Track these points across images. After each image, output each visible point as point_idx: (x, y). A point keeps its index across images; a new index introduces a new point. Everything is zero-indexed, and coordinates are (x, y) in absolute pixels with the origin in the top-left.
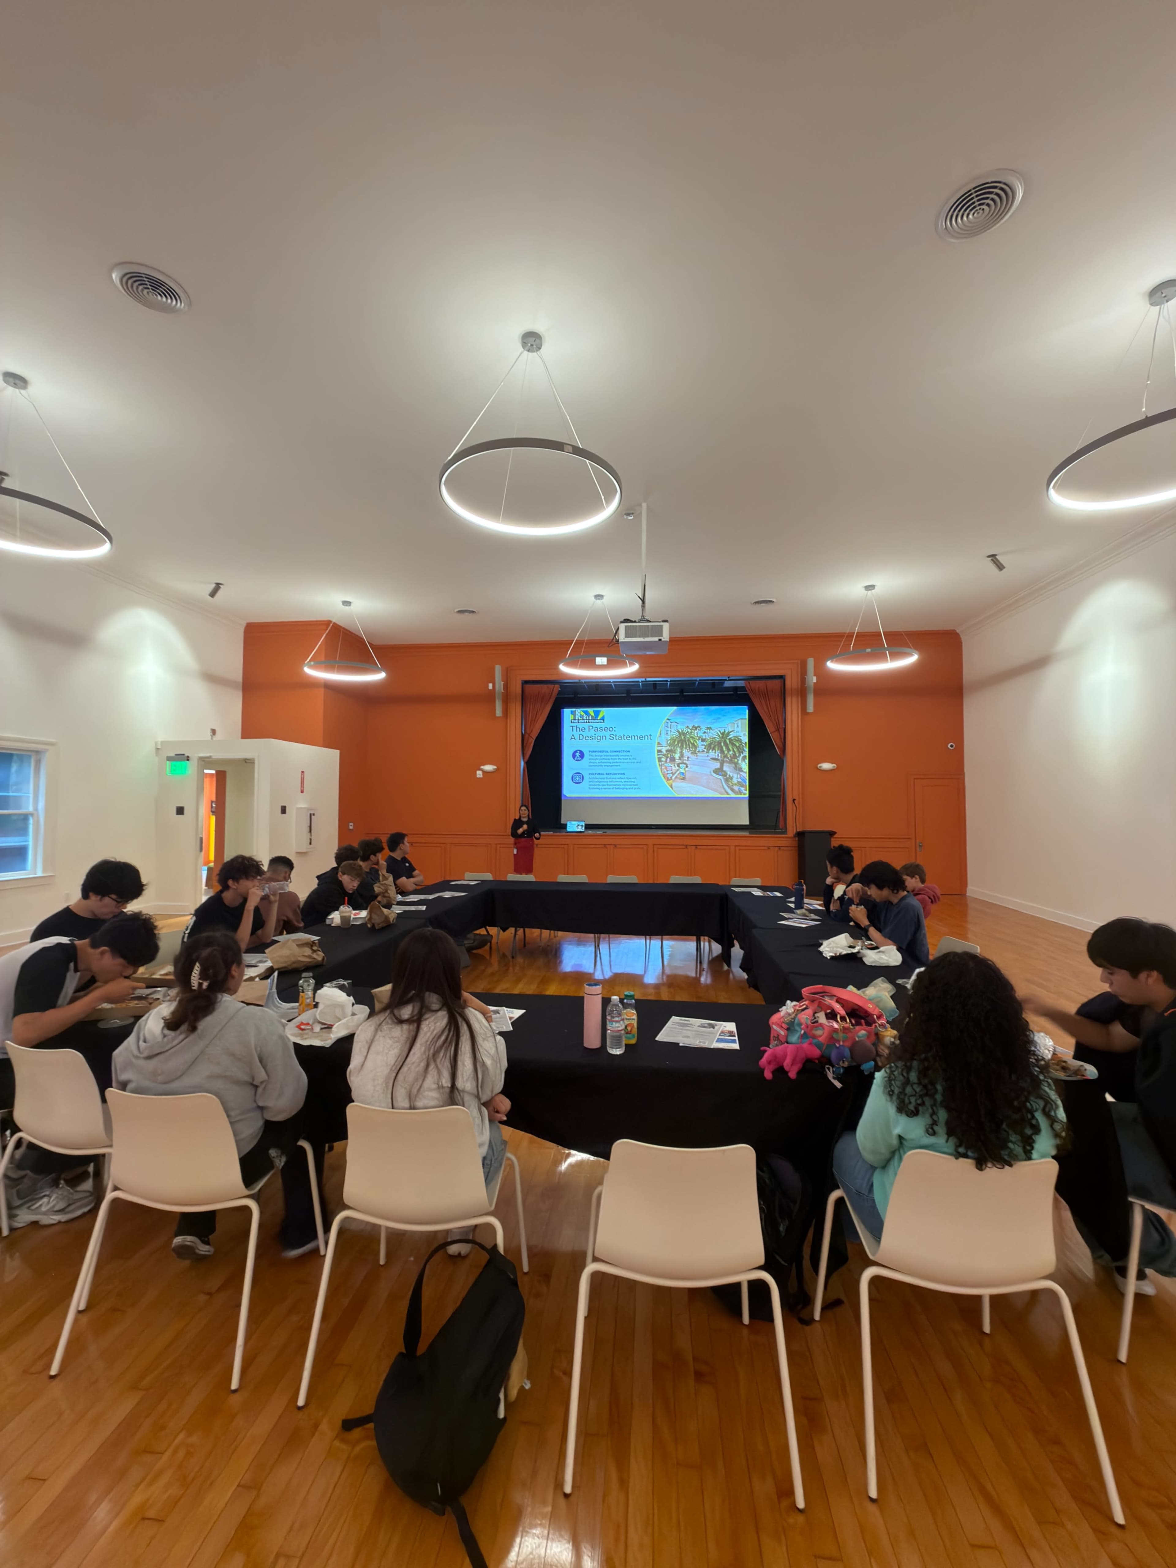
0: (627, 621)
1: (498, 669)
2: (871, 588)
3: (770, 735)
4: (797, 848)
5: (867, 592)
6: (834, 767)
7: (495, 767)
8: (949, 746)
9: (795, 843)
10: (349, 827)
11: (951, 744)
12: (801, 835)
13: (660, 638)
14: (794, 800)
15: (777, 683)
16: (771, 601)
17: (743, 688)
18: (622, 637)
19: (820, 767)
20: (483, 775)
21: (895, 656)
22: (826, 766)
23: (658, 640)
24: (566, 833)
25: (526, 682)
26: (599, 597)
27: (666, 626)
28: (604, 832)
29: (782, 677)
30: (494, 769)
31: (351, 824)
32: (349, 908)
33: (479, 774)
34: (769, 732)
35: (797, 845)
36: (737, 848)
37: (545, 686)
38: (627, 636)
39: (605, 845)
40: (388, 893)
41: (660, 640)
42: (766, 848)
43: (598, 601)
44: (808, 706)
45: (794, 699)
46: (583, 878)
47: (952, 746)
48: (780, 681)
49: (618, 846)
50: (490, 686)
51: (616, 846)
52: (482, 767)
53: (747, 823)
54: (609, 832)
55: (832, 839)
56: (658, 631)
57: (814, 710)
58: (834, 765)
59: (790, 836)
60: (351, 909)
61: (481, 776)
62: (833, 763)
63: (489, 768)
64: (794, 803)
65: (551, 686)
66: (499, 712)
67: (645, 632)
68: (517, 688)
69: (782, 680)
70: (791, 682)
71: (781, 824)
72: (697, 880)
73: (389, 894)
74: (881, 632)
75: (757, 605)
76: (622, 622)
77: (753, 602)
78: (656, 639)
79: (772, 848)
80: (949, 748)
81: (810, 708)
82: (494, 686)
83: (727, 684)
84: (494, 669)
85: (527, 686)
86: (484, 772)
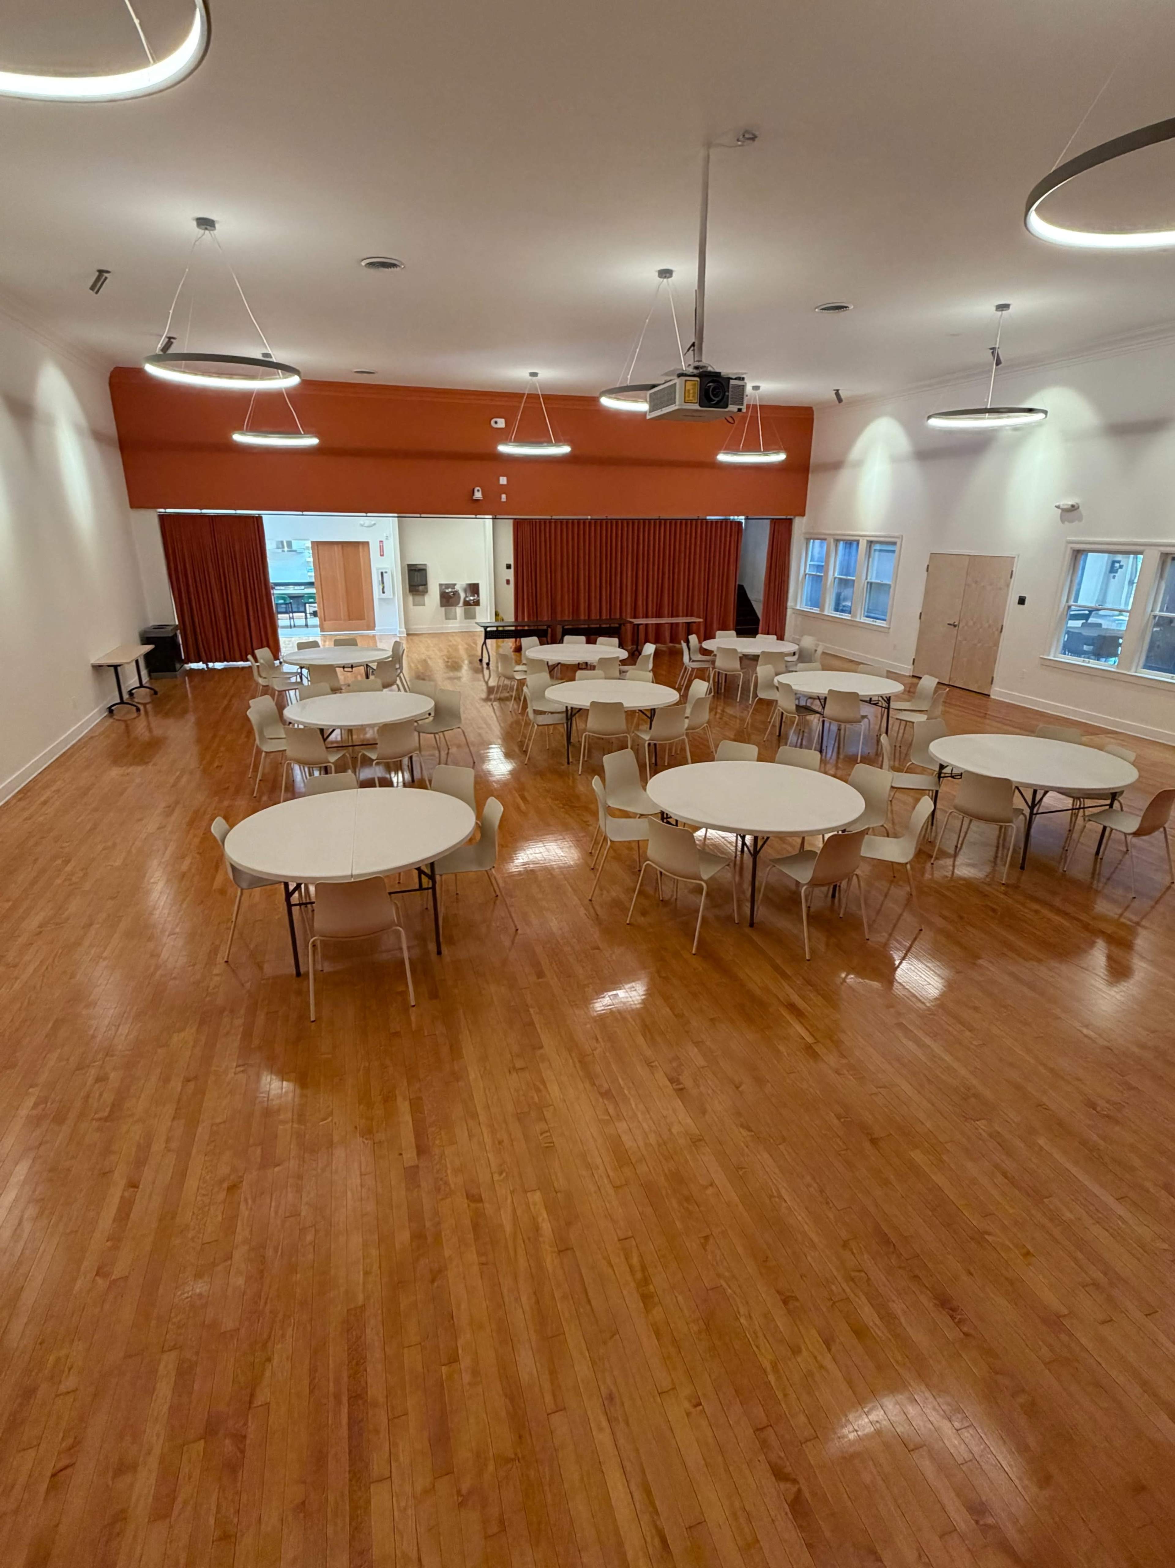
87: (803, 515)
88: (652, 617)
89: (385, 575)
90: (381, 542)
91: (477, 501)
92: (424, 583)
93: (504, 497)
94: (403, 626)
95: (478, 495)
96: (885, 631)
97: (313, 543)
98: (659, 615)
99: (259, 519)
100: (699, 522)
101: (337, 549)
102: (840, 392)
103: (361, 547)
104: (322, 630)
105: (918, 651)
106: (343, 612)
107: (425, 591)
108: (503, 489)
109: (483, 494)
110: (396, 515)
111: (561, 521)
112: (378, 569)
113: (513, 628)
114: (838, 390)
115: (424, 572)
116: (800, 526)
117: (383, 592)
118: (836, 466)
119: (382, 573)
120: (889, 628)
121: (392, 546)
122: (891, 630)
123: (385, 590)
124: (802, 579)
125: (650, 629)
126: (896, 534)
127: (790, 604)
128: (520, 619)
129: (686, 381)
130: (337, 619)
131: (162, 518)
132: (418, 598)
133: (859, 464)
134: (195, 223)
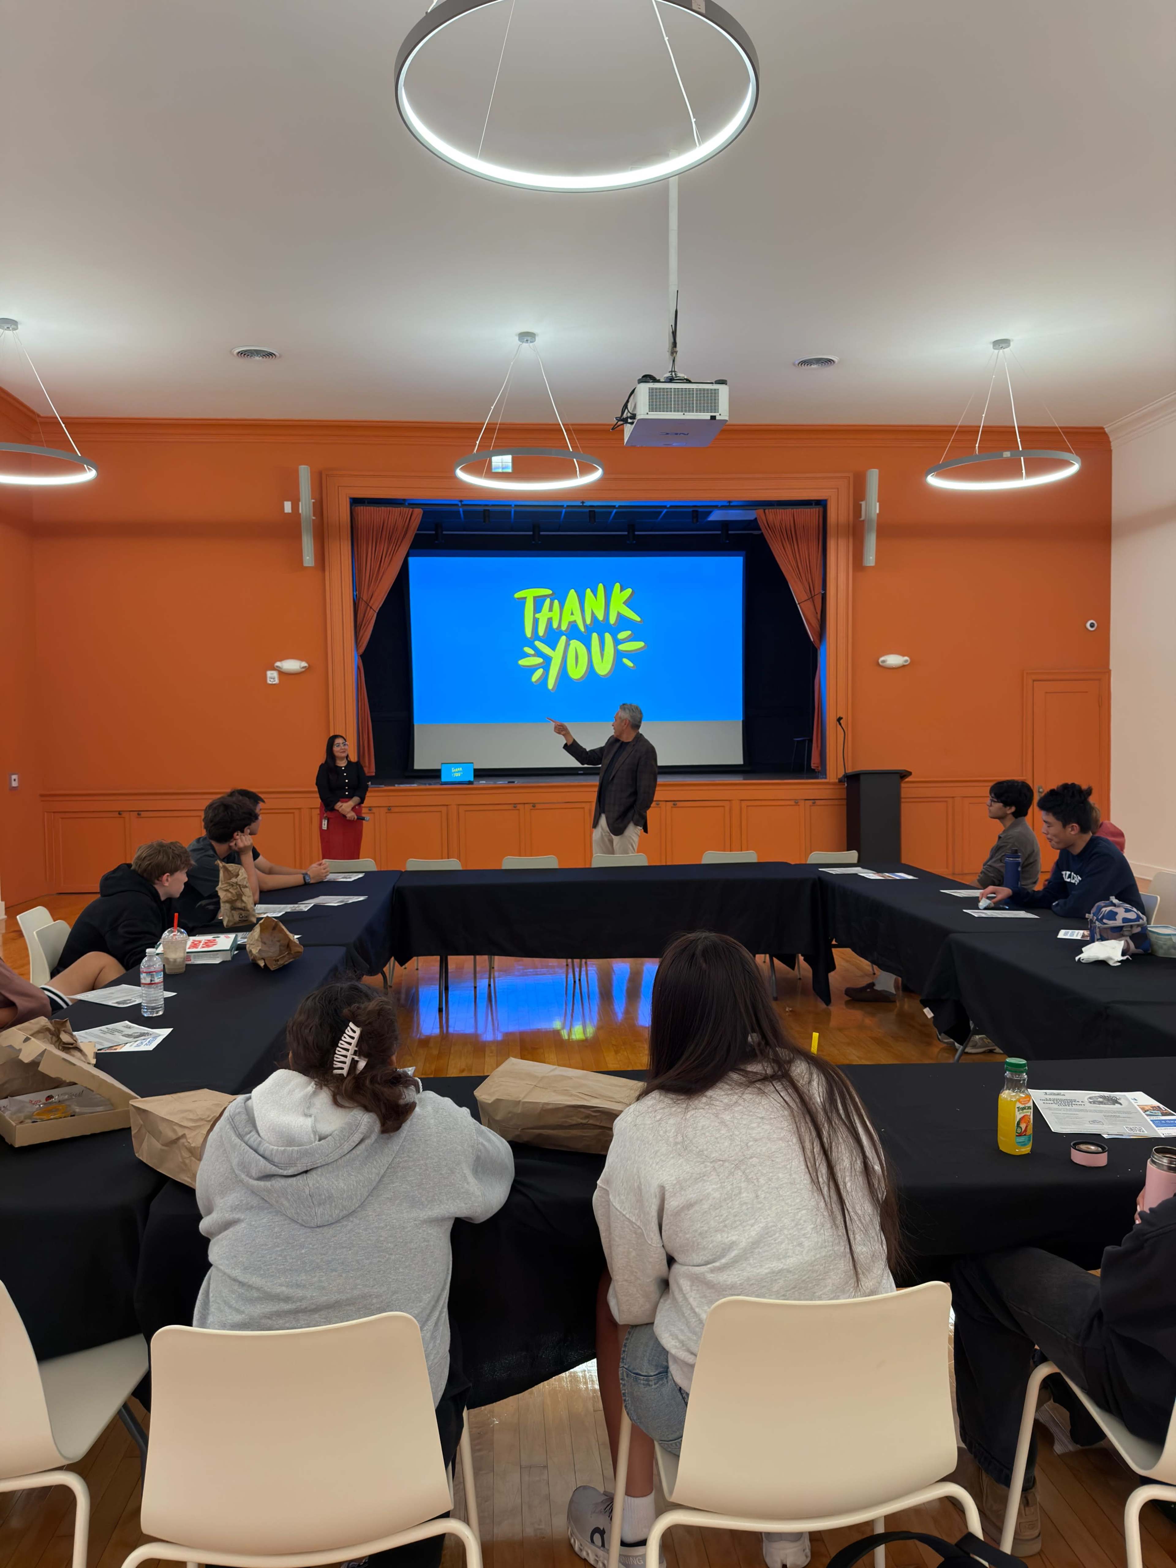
0: (648, 378)
1: (304, 473)
2: (1004, 345)
3: (798, 606)
4: (845, 802)
5: (996, 351)
6: (906, 661)
7: (304, 664)
8: (1088, 625)
9: (842, 792)
10: (10, 783)
11: (1092, 621)
12: (853, 780)
13: (713, 414)
14: (839, 719)
15: (811, 515)
16: (829, 361)
17: (753, 524)
18: (642, 409)
19: (884, 661)
20: (280, 679)
21: (1036, 468)
22: (893, 660)
23: (709, 418)
24: (442, 784)
25: (356, 502)
26: (527, 336)
27: (723, 391)
28: (509, 782)
29: (821, 504)
30: (303, 668)
31: (14, 777)
32: (182, 933)
33: (272, 677)
34: (797, 603)
35: (845, 797)
36: (744, 804)
37: (396, 511)
38: (652, 409)
39: (515, 805)
40: (242, 901)
41: (713, 418)
42: (792, 803)
43: (525, 345)
44: (865, 556)
45: (842, 543)
46: (549, 862)
47: (1092, 625)
48: (817, 509)
49: (538, 806)
50: (288, 507)
51: (534, 806)
52: (278, 664)
53: (741, 762)
54: (518, 782)
55: (903, 785)
56: (709, 400)
57: (876, 562)
58: (906, 658)
59: (832, 781)
60: (185, 935)
61: (277, 681)
62: (904, 655)
63: (292, 665)
64: (840, 724)
65: (407, 511)
66: (309, 559)
67: (685, 402)
68: (341, 512)
69: (821, 509)
70: (837, 514)
71: (815, 762)
72: (749, 856)
73: (245, 903)
74: (1014, 427)
75: (805, 368)
76: (640, 381)
77: (797, 363)
78: (706, 416)
79: (802, 803)
80: (1087, 629)
81: (870, 559)
82: (295, 507)
83: (716, 516)
84: (296, 472)
85: (360, 509)
86: (282, 673)
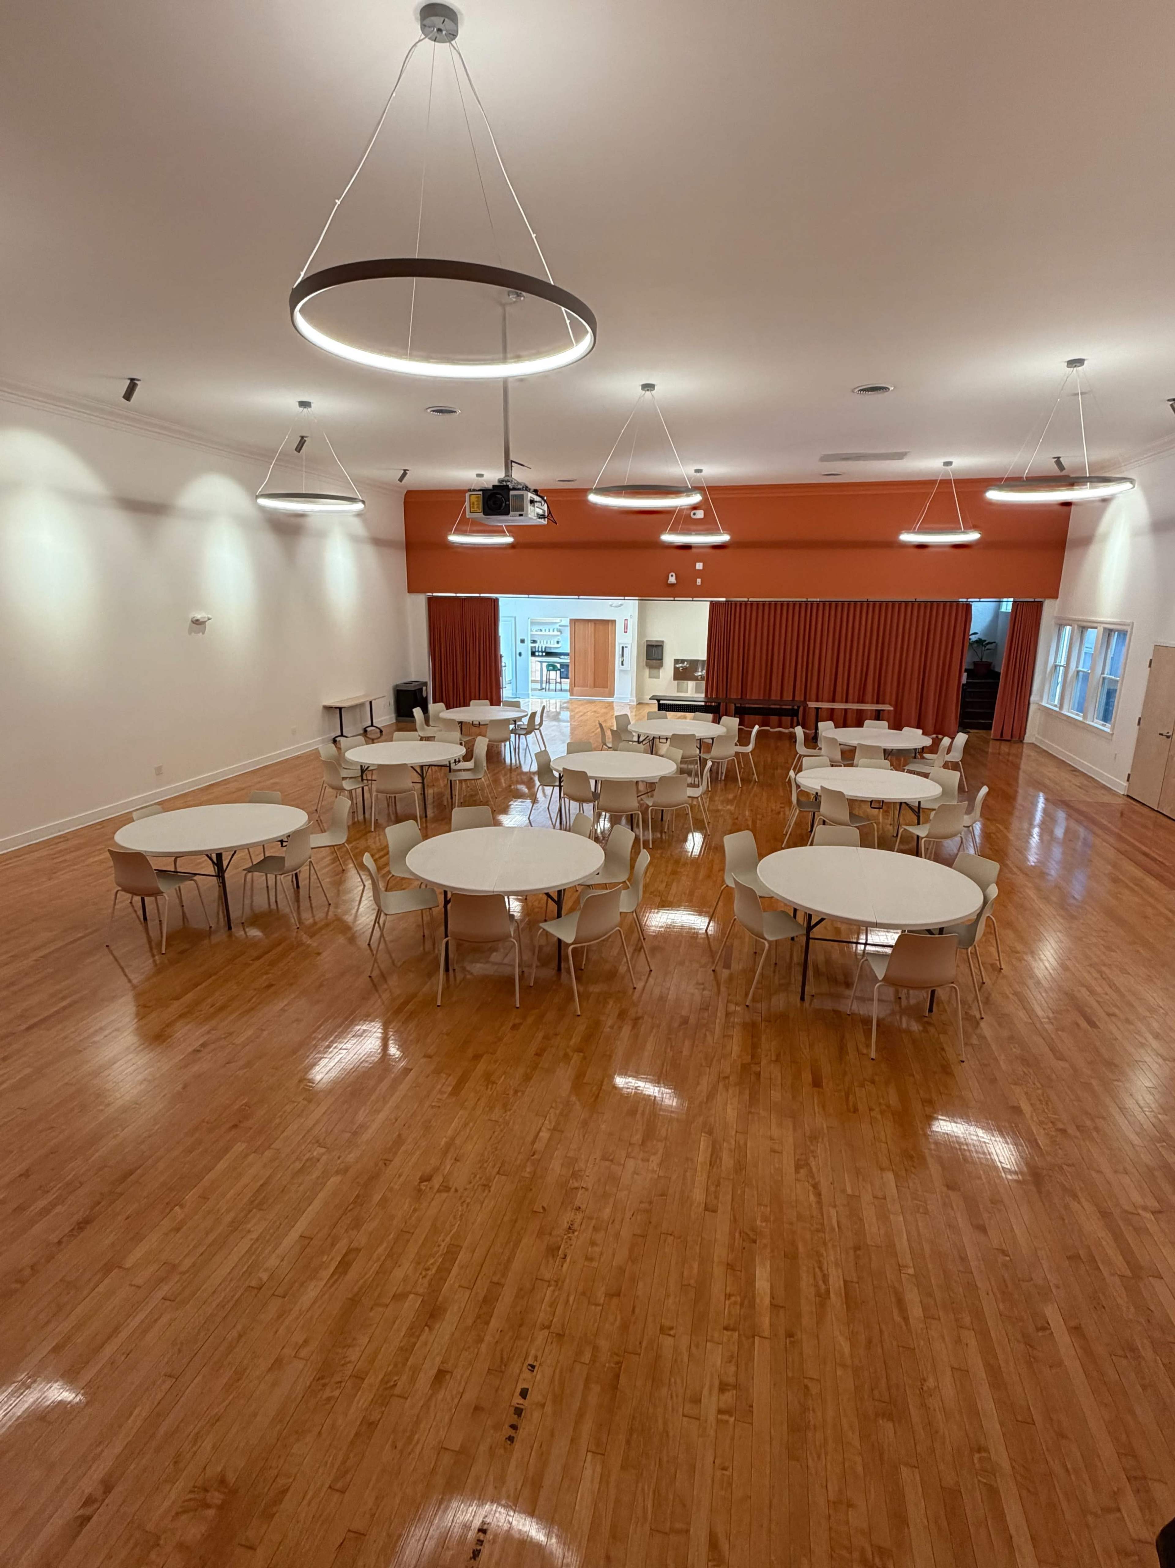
87: (1055, 596)
88: (853, 703)
89: (625, 649)
90: (626, 620)
91: (672, 585)
92: (660, 658)
93: (699, 581)
94: (635, 695)
95: (672, 580)
96: (1109, 737)
97: (571, 620)
98: (861, 701)
99: (496, 601)
100: (916, 604)
101: (591, 627)
102: (1061, 459)
103: (610, 624)
104: (572, 694)
105: (1134, 767)
106: (590, 681)
107: (660, 665)
108: (699, 573)
109: (676, 579)
110: (637, 598)
111: (758, 603)
112: (620, 644)
113: (703, 704)
114: (1059, 458)
115: (660, 648)
116: (1050, 609)
117: (622, 665)
118: (1086, 541)
119: (623, 648)
120: (1112, 734)
121: (633, 624)
122: (1114, 736)
123: (624, 663)
124: (1051, 671)
125: (849, 715)
126: (1128, 621)
127: (1033, 698)
128: (709, 696)
129: (470, 495)
130: (585, 685)
131: (430, 600)
132: (654, 671)
133: (1105, 537)
134: (298, 404)
